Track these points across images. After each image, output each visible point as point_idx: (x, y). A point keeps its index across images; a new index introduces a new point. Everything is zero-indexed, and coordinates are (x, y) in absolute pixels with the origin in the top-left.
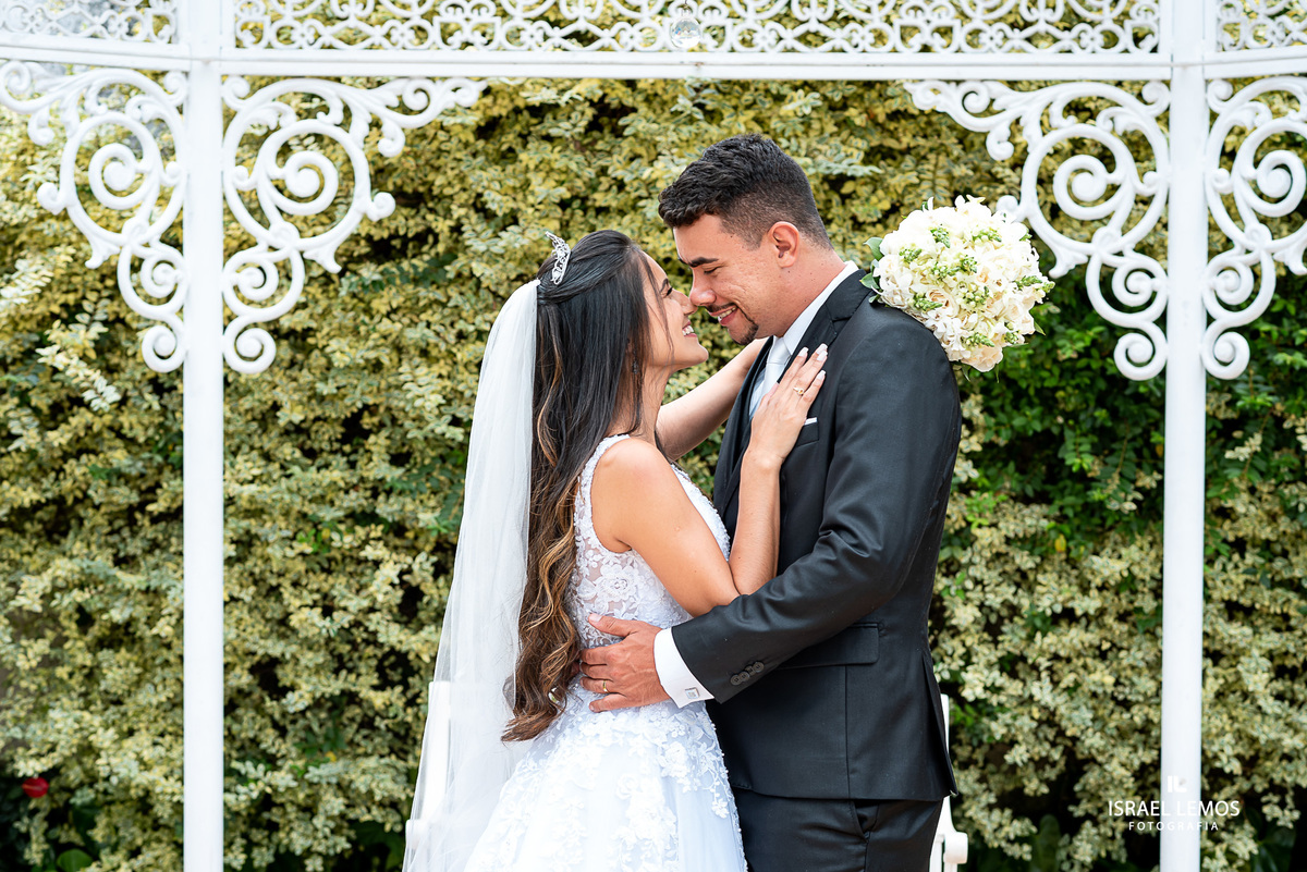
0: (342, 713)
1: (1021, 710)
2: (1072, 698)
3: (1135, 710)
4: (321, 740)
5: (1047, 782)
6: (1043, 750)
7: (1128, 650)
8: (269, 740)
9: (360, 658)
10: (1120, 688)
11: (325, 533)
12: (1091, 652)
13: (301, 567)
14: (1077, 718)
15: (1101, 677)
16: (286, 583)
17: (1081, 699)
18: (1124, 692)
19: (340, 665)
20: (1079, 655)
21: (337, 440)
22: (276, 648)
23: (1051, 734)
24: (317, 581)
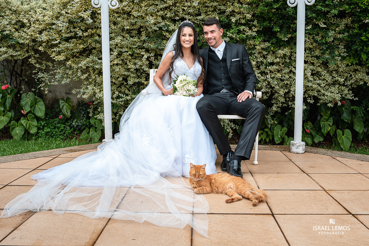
0: (140, 87)
1: (263, 82)
2: (273, 80)
3: (285, 81)
4: (136, 92)
5: (267, 96)
6: (267, 90)
7: (284, 70)
8: (127, 92)
9: (142, 76)
10: (282, 77)
11: (134, 50)
12: (277, 71)
13: (130, 57)
14: (274, 83)
15: (279, 75)
16: (128, 61)
17: (275, 80)
18: (283, 78)
19: (139, 77)
20: (275, 71)
21: (136, 34)
22: (126, 73)
23: (269, 87)
24: (133, 61)
